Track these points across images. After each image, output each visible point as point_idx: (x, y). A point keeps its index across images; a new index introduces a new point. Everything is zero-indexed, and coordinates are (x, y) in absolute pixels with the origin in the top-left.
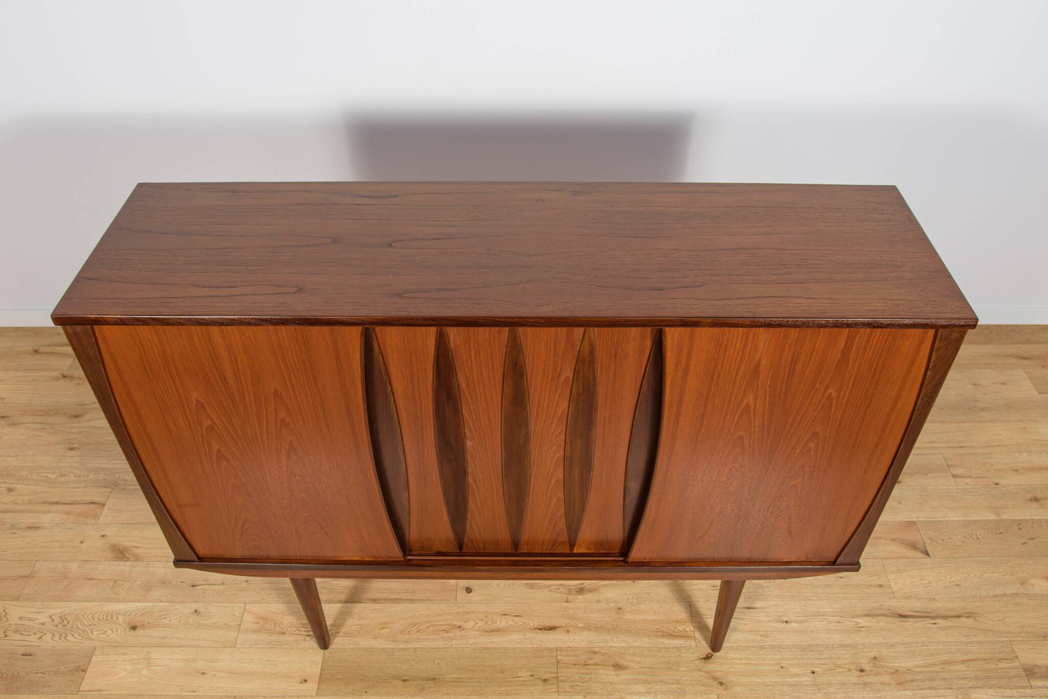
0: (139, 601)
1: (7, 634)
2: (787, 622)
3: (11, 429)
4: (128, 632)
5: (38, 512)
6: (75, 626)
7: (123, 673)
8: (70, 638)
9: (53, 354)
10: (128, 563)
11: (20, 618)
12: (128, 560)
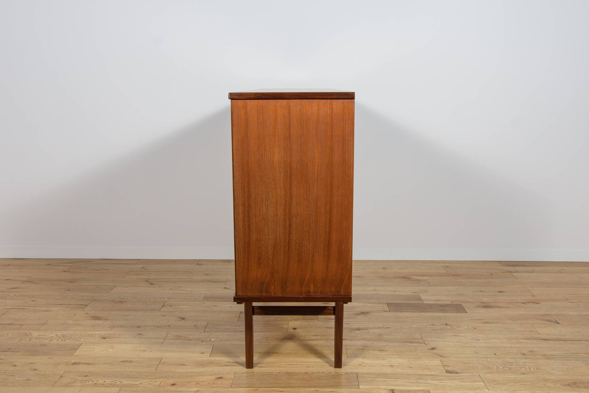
0: (107, 331)
1: (31, 339)
2: (478, 340)
3: (34, 285)
4: (101, 339)
5: (50, 307)
6: (70, 338)
7: (98, 351)
8: (67, 341)
9: (58, 265)
10: (101, 321)
11: (38, 335)
12: (101, 320)
